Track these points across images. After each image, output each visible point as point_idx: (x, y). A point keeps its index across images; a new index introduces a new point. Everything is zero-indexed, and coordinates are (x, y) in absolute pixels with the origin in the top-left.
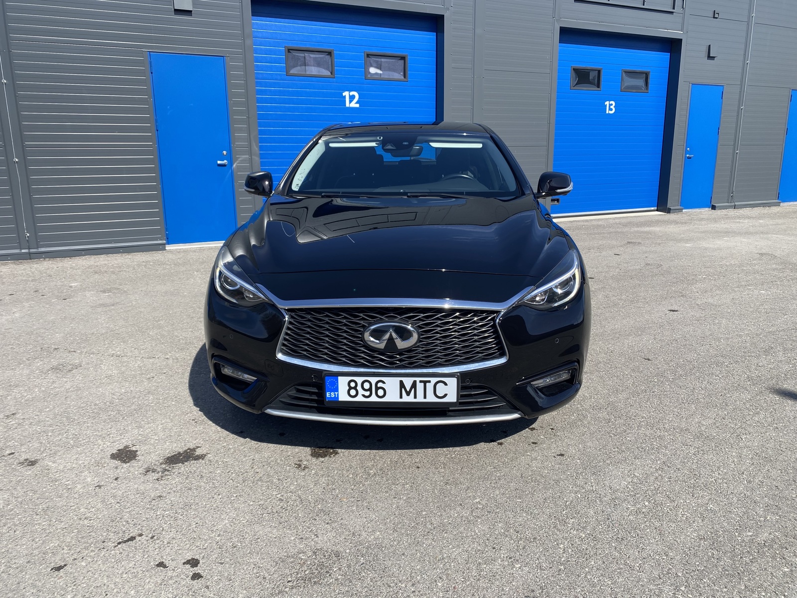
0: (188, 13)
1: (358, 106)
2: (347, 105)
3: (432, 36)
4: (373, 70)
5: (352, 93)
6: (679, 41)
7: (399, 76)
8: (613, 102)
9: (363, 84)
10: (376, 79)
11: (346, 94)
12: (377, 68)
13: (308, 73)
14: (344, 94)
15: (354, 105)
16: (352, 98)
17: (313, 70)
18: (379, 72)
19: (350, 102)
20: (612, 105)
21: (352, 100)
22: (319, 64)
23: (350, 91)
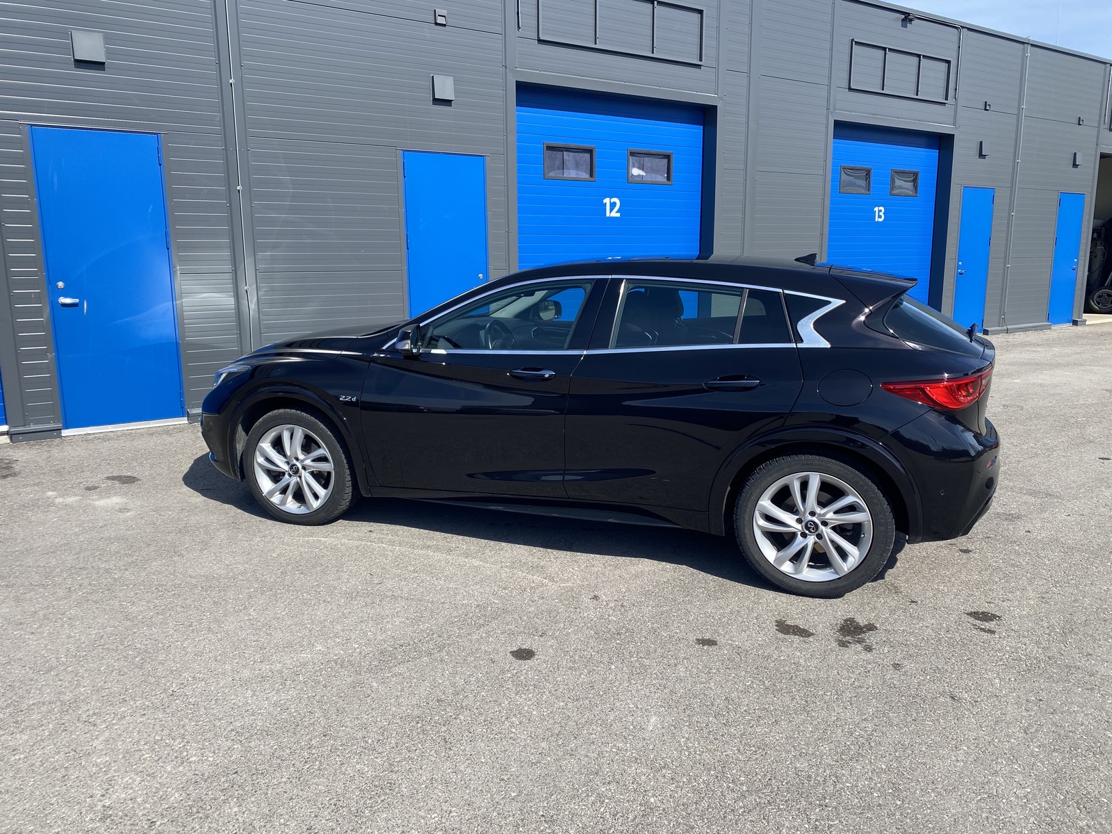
0: (448, 102)
1: (618, 215)
2: (608, 215)
3: (698, 130)
4: (636, 172)
5: (614, 200)
6: (951, 137)
7: (662, 178)
8: (882, 208)
9: (626, 189)
10: (640, 182)
11: (607, 201)
12: (639, 168)
13: (565, 175)
14: (604, 201)
15: (615, 214)
16: (613, 205)
17: (571, 173)
18: (642, 173)
19: (611, 210)
20: (881, 211)
21: (612, 208)
22: (577, 166)
23: (611, 197)
